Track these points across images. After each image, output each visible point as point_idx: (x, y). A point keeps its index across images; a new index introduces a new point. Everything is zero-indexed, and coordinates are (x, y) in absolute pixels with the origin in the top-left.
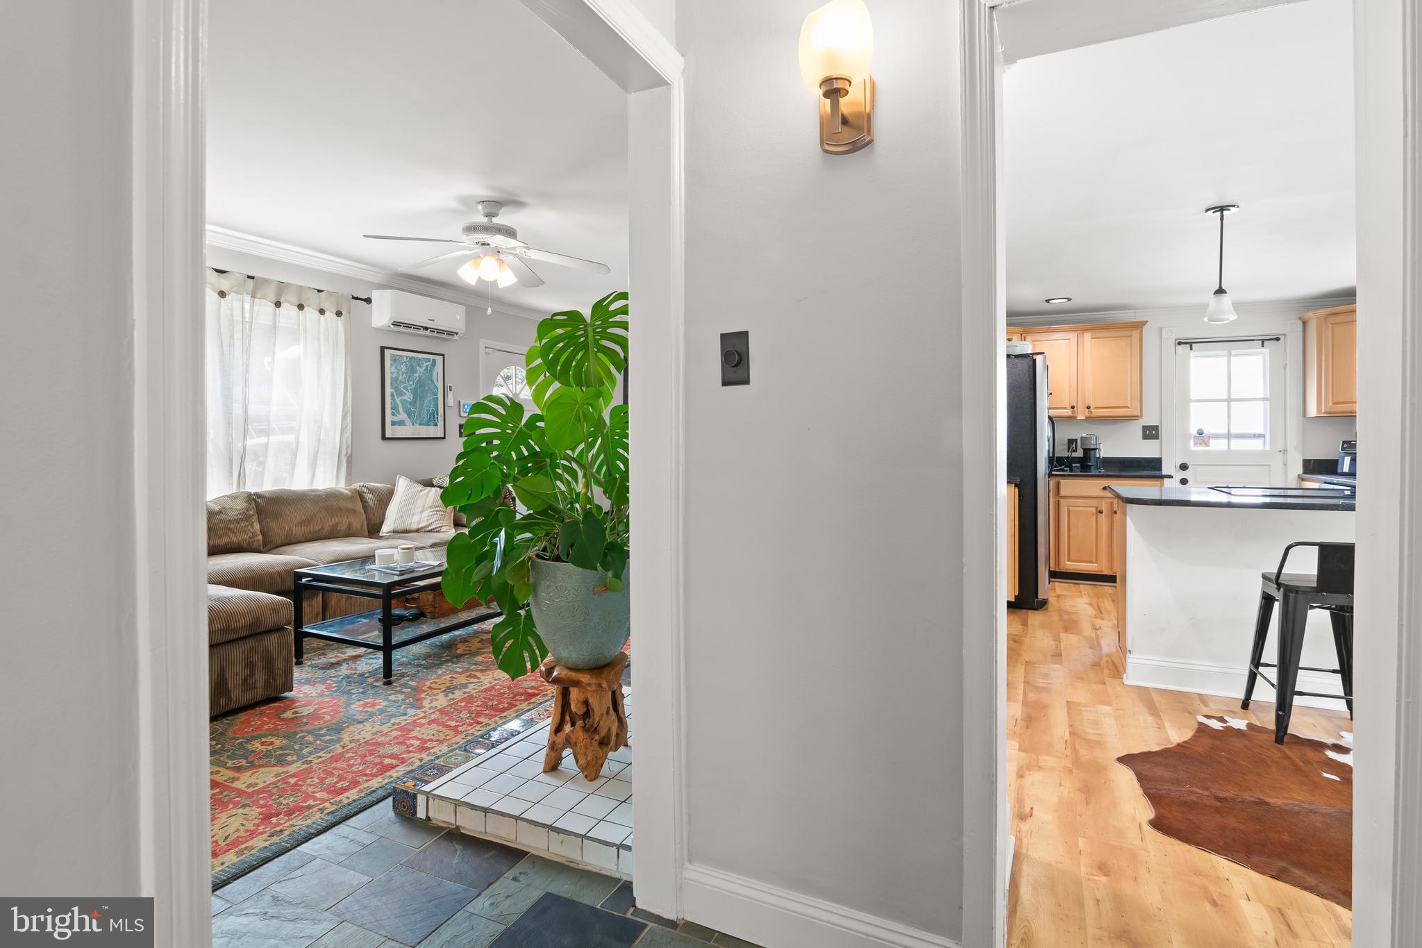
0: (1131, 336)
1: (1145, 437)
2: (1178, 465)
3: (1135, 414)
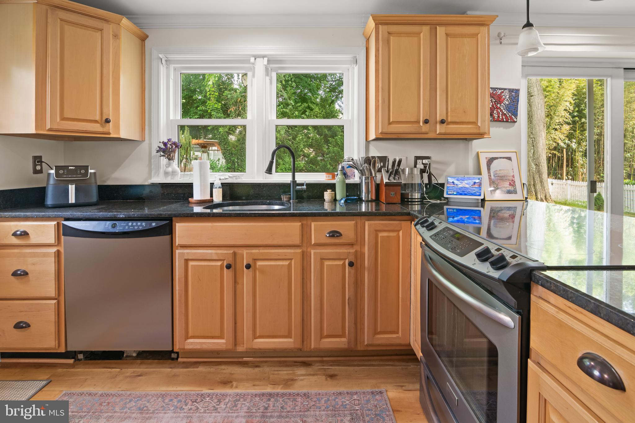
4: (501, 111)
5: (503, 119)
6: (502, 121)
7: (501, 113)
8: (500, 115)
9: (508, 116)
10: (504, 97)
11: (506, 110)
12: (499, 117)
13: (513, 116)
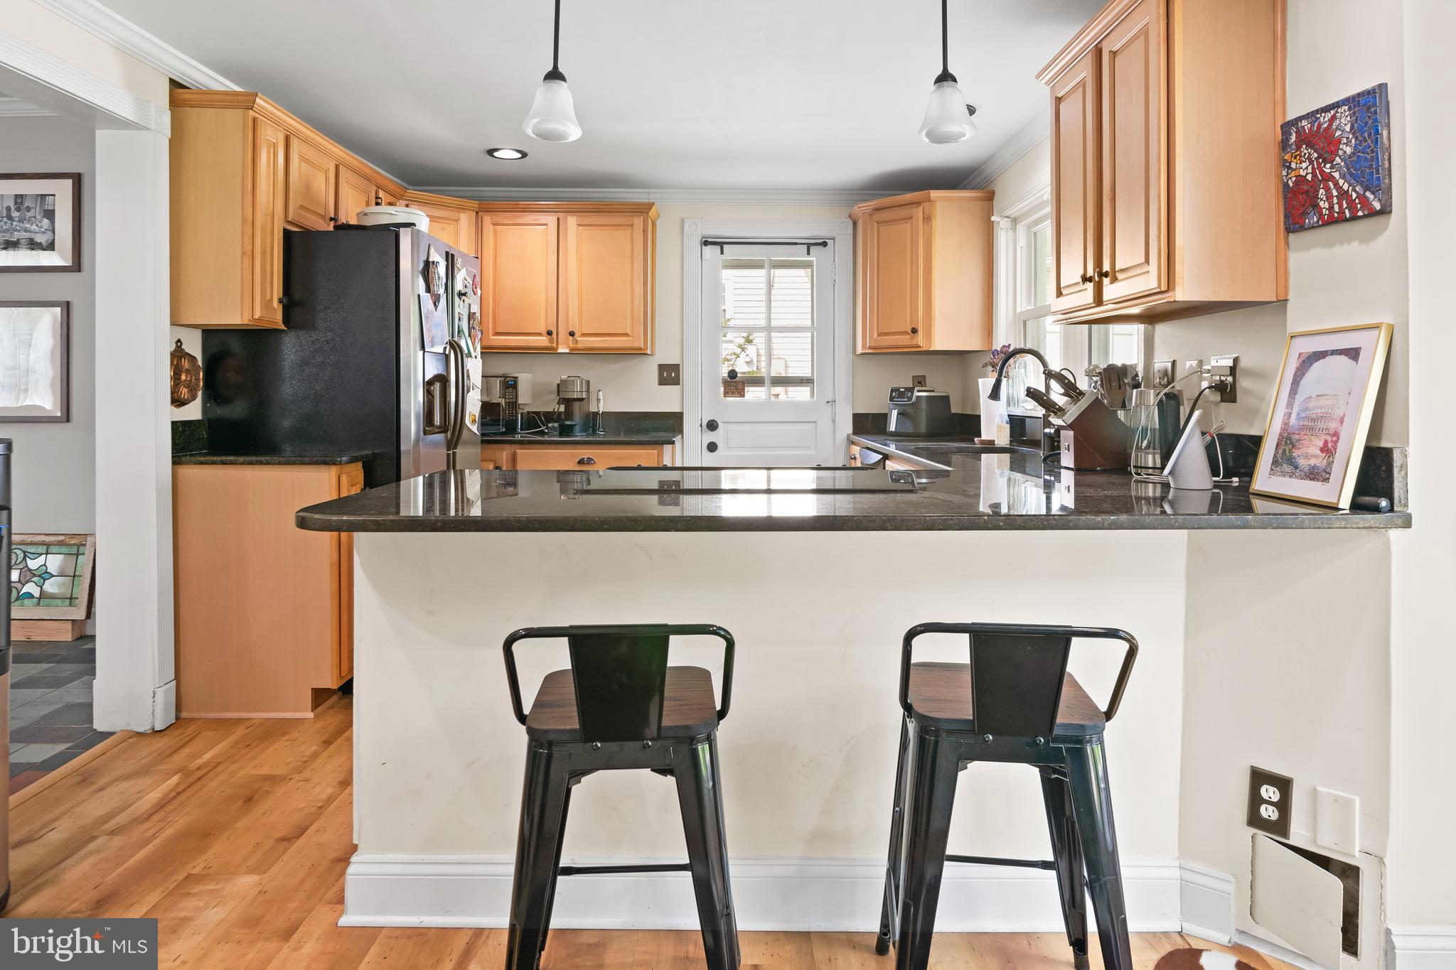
0: (632, 225)
1: (663, 381)
2: (705, 424)
4: (1336, 184)
5: (1342, 212)
6: (1342, 220)
7: (1335, 193)
8: (1335, 200)
9: (1354, 195)
10: (1338, 133)
11: (1348, 176)
12: (1331, 208)
13: (1368, 194)
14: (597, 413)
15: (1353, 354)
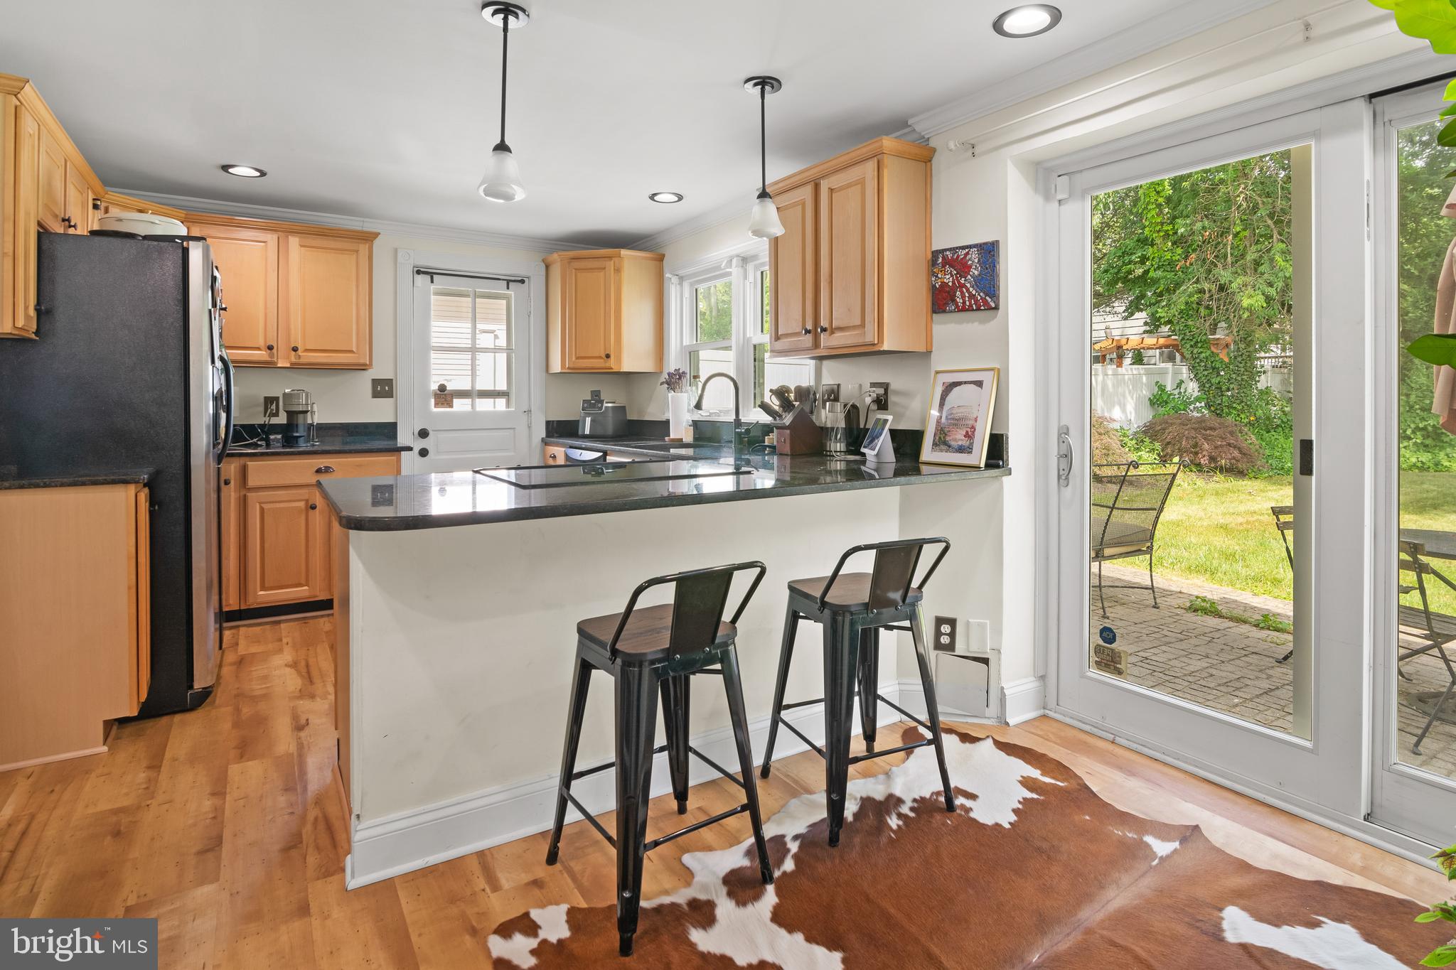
0: (357, 251)
1: (376, 395)
2: (416, 432)
3: (362, 361)
14: (312, 425)
15: (979, 384)
